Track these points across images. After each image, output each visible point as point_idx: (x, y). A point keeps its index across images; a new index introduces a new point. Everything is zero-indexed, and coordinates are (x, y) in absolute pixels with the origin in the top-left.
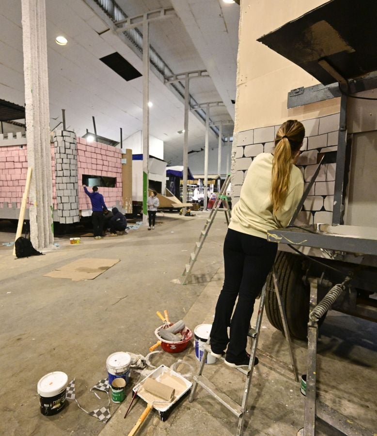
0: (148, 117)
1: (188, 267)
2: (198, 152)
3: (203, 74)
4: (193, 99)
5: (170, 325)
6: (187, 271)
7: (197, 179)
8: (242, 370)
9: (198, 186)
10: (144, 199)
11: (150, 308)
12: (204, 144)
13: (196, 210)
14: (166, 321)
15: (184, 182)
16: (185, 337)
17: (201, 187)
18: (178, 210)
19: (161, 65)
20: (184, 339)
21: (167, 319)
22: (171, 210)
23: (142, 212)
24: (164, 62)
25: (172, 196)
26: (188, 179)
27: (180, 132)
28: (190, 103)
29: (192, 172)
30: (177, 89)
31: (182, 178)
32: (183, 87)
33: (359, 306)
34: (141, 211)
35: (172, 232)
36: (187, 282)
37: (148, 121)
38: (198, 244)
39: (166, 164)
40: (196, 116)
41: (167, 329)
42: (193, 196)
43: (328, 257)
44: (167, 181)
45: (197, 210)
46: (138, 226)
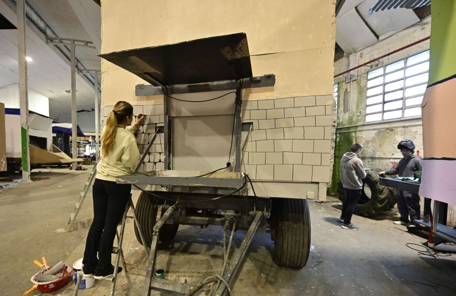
0: (26, 73)
1: (72, 215)
2: (89, 111)
3: (89, 44)
4: (81, 63)
5: (49, 269)
6: (72, 219)
7: (89, 136)
8: (108, 279)
9: (90, 143)
10: (23, 156)
11: (27, 261)
12: (94, 106)
13: (88, 165)
14: (44, 266)
15: (74, 138)
16: (64, 274)
17: (93, 143)
18: (68, 165)
19: (42, 25)
20: (63, 276)
21: (45, 264)
22: (60, 165)
23: (22, 168)
24: (45, 23)
25: (59, 152)
26: (78, 136)
27: (68, 92)
28: (77, 67)
29: (82, 129)
30: (62, 52)
31: (71, 135)
32: (69, 51)
33: (187, 218)
34: (20, 168)
35: (59, 186)
36: (72, 229)
37: (26, 76)
38: (82, 194)
39: (52, 121)
40: (85, 80)
41: (45, 273)
42: (85, 151)
43: (165, 190)
44: (53, 137)
45: (90, 165)
46: (16, 184)
